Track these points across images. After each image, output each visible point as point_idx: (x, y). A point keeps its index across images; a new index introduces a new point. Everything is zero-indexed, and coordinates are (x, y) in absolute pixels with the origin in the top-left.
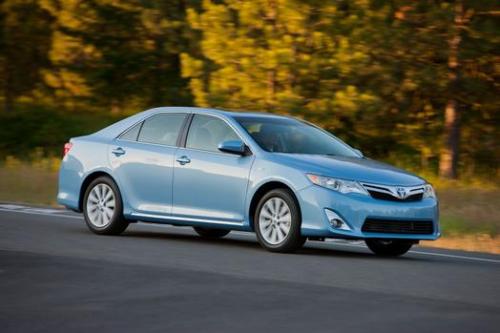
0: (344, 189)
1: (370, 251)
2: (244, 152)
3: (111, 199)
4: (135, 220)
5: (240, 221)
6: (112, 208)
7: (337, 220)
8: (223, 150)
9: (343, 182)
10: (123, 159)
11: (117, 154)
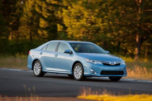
0: (95, 63)
1: (110, 80)
2: (71, 53)
3: (39, 66)
4: (46, 72)
5: (70, 72)
6: (40, 69)
7: (93, 72)
8: (65, 52)
9: (95, 61)
10: (42, 55)
11: (41, 54)
